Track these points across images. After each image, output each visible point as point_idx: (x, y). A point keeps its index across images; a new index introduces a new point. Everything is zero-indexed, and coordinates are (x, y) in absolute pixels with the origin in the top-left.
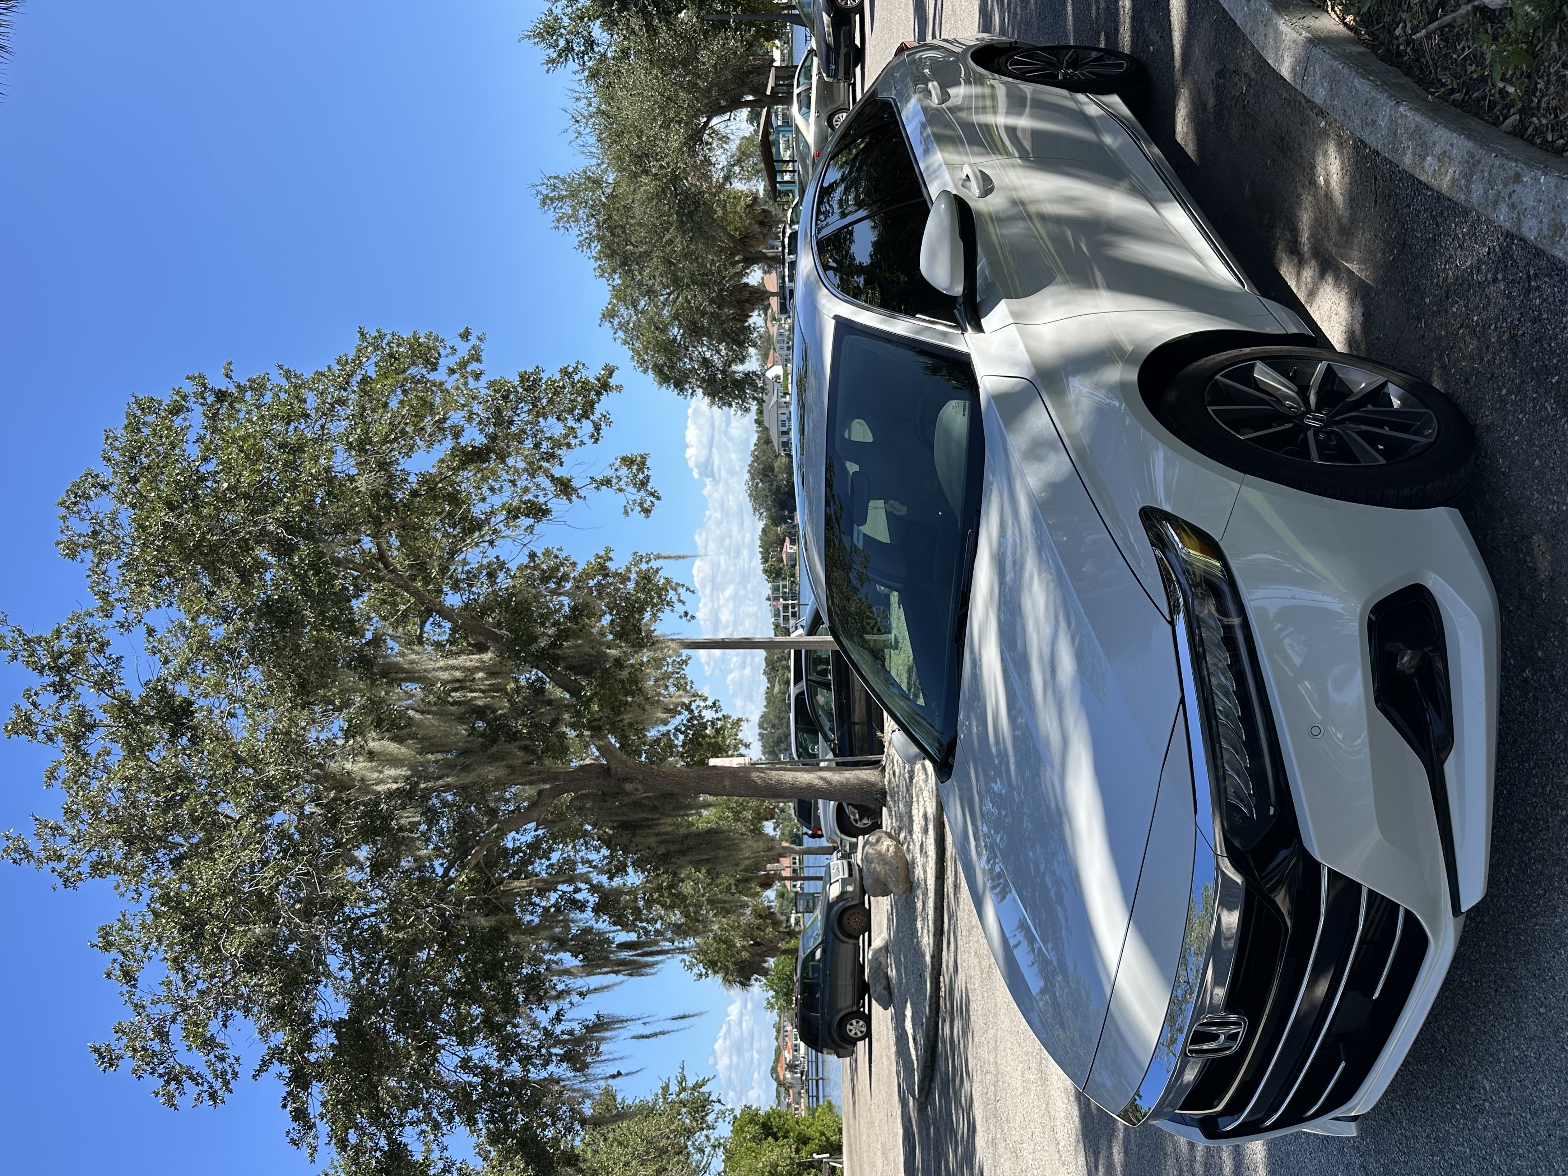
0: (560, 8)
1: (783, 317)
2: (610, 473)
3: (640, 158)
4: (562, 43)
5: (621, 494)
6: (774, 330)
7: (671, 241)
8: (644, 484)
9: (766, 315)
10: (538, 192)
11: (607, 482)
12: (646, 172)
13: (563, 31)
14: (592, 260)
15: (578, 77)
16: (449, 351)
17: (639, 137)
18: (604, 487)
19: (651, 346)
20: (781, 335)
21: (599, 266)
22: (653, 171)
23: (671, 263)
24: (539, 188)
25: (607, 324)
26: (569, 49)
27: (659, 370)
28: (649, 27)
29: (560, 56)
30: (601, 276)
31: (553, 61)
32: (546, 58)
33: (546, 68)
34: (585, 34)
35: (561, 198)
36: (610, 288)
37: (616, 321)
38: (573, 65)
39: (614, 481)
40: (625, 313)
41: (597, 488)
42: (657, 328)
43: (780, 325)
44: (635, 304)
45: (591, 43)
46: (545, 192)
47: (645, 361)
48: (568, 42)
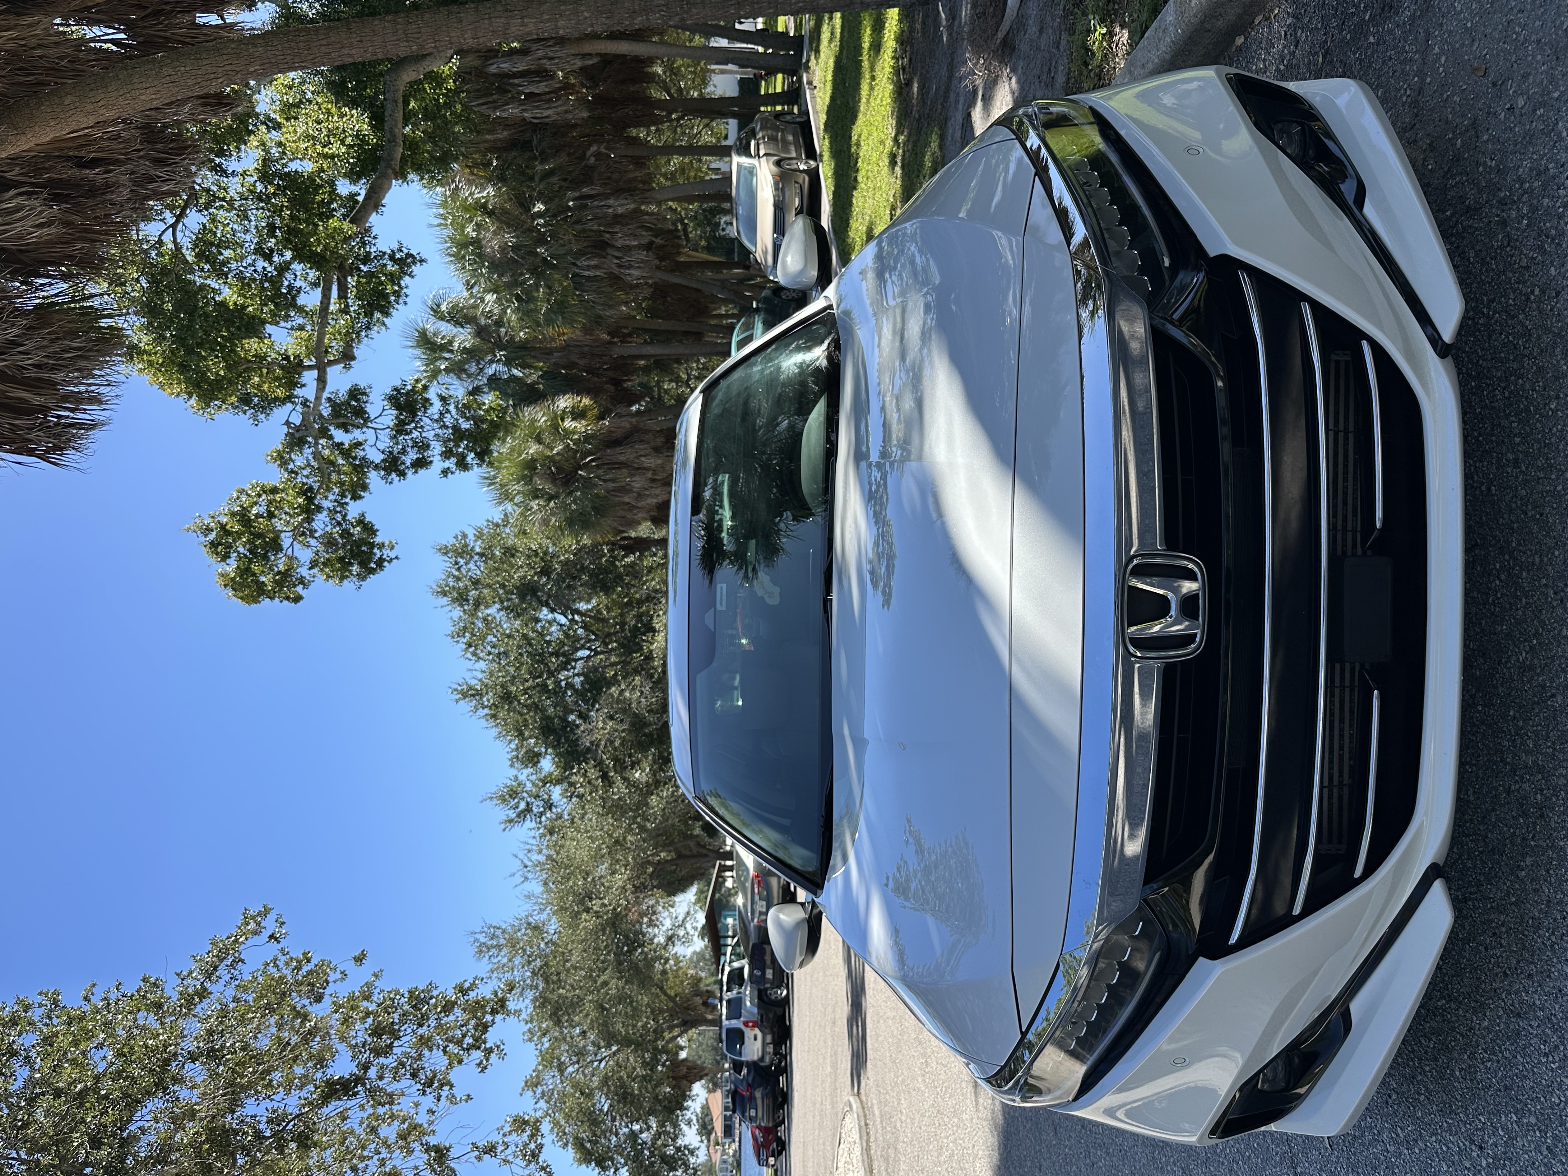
0: (525, 775)
1: (728, 1141)
2: (496, 1138)
3: (585, 898)
4: (522, 806)
5: (507, 1167)
6: (717, 1158)
7: (605, 984)
8: (535, 1156)
9: (709, 1141)
10: (476, 940)
11: (491, 1150)
12: (587, 910)
13: (525, 795)
14: (523, 1023)
15: (532, 833)
16: (338, 975)
17: (585, 879)
18: (487, 1156)
19: (574, 1114)
20: (725, 1162)
21: (529, 1030)
22: (595, 908)
23: (605, 1009)
24: (477, 936)
25: (530, 1093)
26: (528, 809)
27: (579, 1144)
28: (605, 777)
29: (519, 816)
30: (530, 1040)
31: (511, 821)
32: (505, 818)
33: (503, 826)
34: (546, 797)
35: (499, 947)
36: (537, 1052)
37: (539, 1090)
38: (529, 824)
39: (500, 1148)
40: (552, 1080)
41: (479, 1158)
42: (582, 1093)
43: (724, 1150)
44: (561, 1068)
45: (550, 806)
46: (483, 940)
47: (565, 1134)
48: (528, 804)
